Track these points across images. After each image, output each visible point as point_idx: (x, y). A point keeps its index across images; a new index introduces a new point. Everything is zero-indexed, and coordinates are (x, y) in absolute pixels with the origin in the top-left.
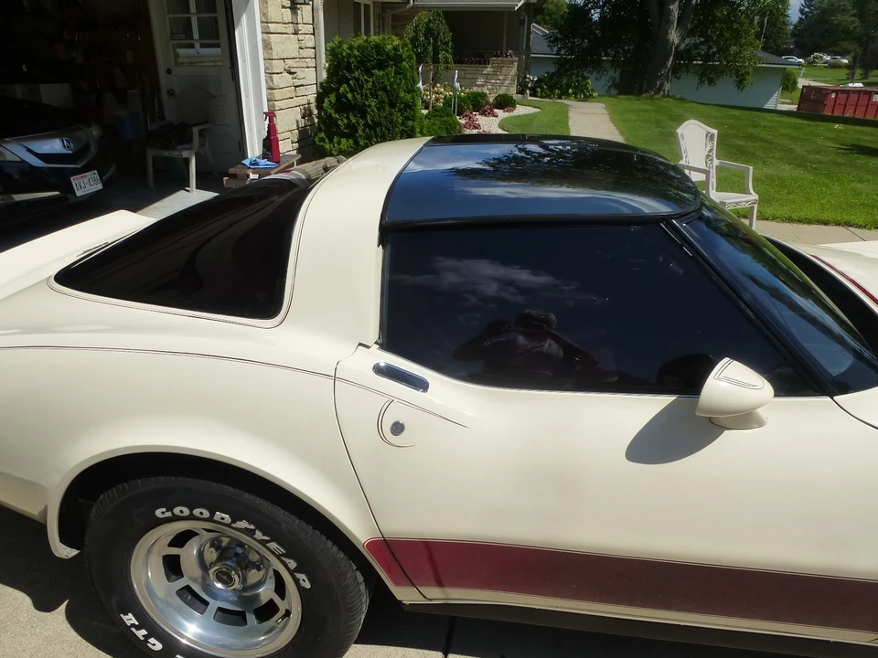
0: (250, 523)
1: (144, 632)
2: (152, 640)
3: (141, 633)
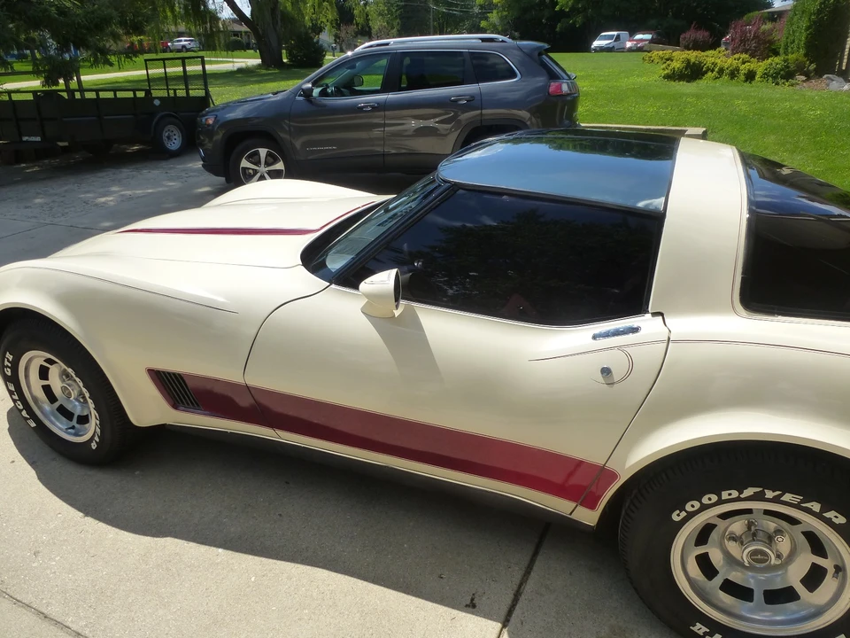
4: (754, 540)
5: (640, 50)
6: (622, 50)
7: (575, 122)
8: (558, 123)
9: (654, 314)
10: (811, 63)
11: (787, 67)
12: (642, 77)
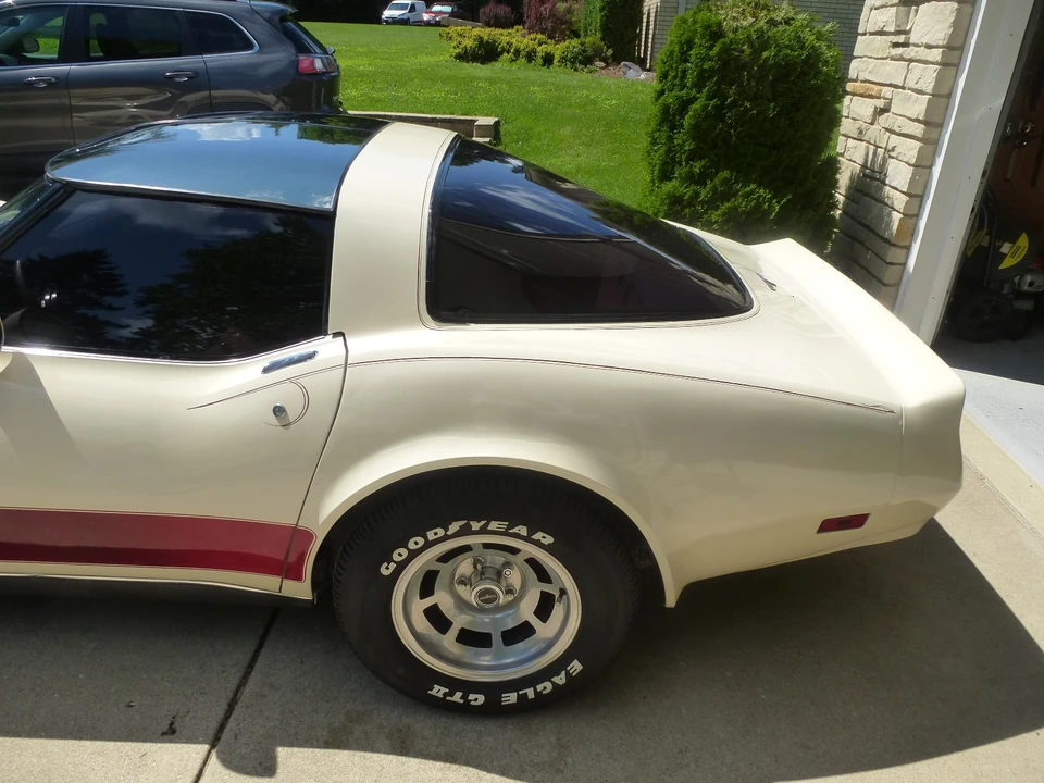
4: (481, 579)
5: (438, 24)
6: (420, 23)
7: (337, 108)
8: (314, 106)
9: (336, 335)
10: (608, 48)
11: (584, 51)
12: (432, 55)
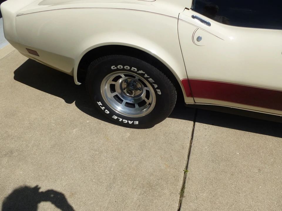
0: (143, 71)
1: (104, 108)
2: (106, 110)
3: (103, 108)
